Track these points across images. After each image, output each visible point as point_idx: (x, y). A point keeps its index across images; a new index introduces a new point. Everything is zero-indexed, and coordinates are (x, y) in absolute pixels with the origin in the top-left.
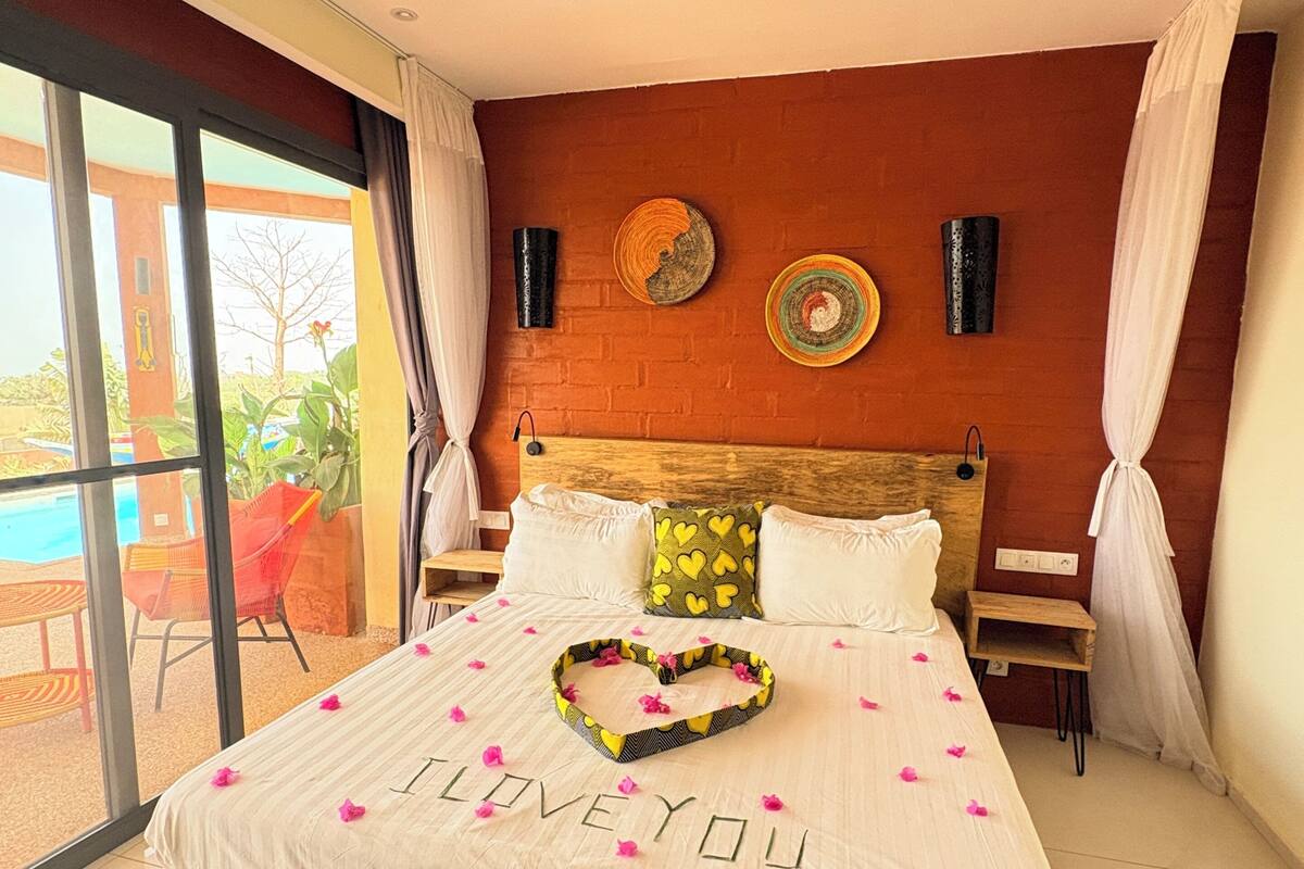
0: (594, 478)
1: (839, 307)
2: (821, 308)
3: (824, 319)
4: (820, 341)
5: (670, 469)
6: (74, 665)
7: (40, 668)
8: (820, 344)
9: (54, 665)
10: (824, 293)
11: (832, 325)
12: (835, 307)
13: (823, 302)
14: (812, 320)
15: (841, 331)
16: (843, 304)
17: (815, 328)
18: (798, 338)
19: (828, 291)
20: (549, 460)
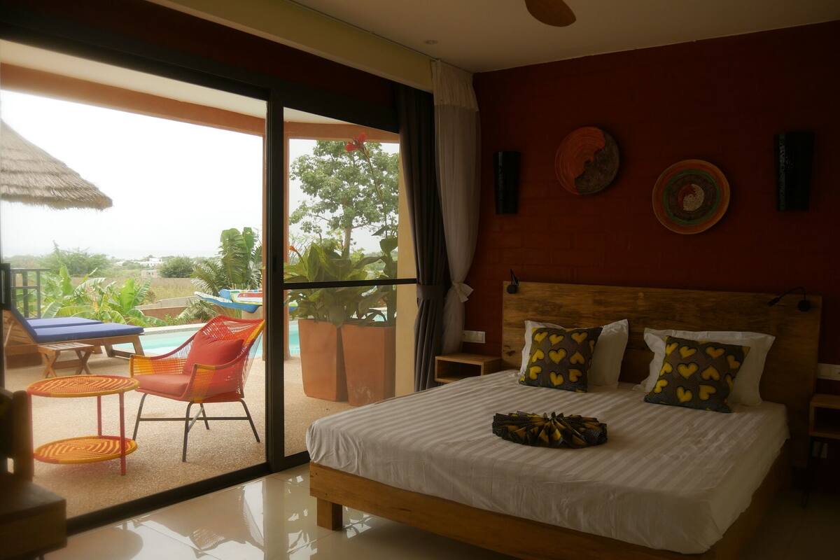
0: (549, 309)
1: (703, 194)
2: (691, 195)
3: (692, 203)
4: (690, 217)
5: (599, 303)
6: (118, 434)
7: (96, 434)
8: (689, 219)
9: (103, 434)
10: (693, 185)
11: (698, 207)
12: (700, 194)
13: (692, 191)
14: (684, 202)
15: (704, 211)
16: (706, 192)
17: (686, 208)
18: (675, 215)
19: (695, 183)
20: (521, 297)
